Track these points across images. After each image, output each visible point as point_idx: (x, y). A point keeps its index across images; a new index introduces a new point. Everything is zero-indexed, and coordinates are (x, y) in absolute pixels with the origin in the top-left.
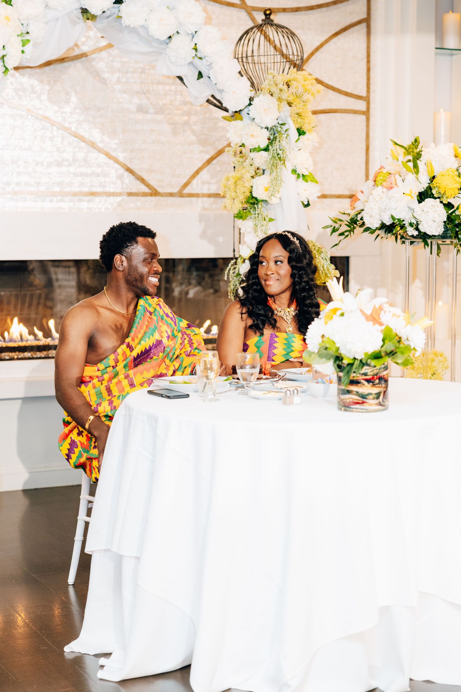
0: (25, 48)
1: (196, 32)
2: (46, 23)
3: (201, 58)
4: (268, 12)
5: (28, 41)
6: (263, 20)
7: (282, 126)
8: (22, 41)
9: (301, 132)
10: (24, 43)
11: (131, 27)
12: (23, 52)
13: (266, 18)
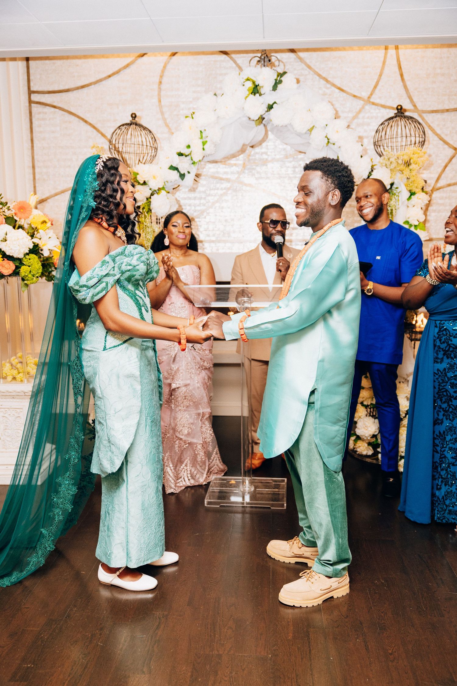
0: (205, 147)
1: (327, 125)
2: (221, 129)
3: (334, 144)
4: (399, 107)
5: (206, 142)
6: (395, 114)
7: (397, 190)
8: (203, 142)
9: (412, 194)
10: (204, 143)
11: (280, 126)
12: (204, 149)
13: (398, 112)
